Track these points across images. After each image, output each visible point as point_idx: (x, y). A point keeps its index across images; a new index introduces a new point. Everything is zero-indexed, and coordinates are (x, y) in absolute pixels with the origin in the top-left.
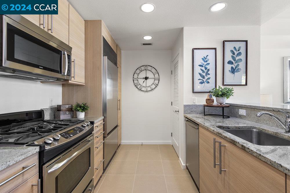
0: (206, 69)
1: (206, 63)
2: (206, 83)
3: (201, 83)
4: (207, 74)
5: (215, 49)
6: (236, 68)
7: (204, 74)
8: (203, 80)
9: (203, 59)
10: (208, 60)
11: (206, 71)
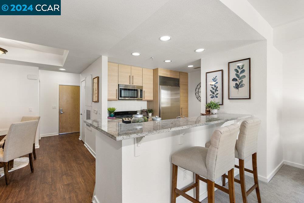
0: (215, 86)
1: (215, 83)
2: (215, 97)
3: (212, 97)
4: (216, 90)
5: (222, 71)
6: (240, 84)
7: (214, 91)
8: (213, 95)
9: (213, 79)
10: (217, 79)
11: (215, 88)
